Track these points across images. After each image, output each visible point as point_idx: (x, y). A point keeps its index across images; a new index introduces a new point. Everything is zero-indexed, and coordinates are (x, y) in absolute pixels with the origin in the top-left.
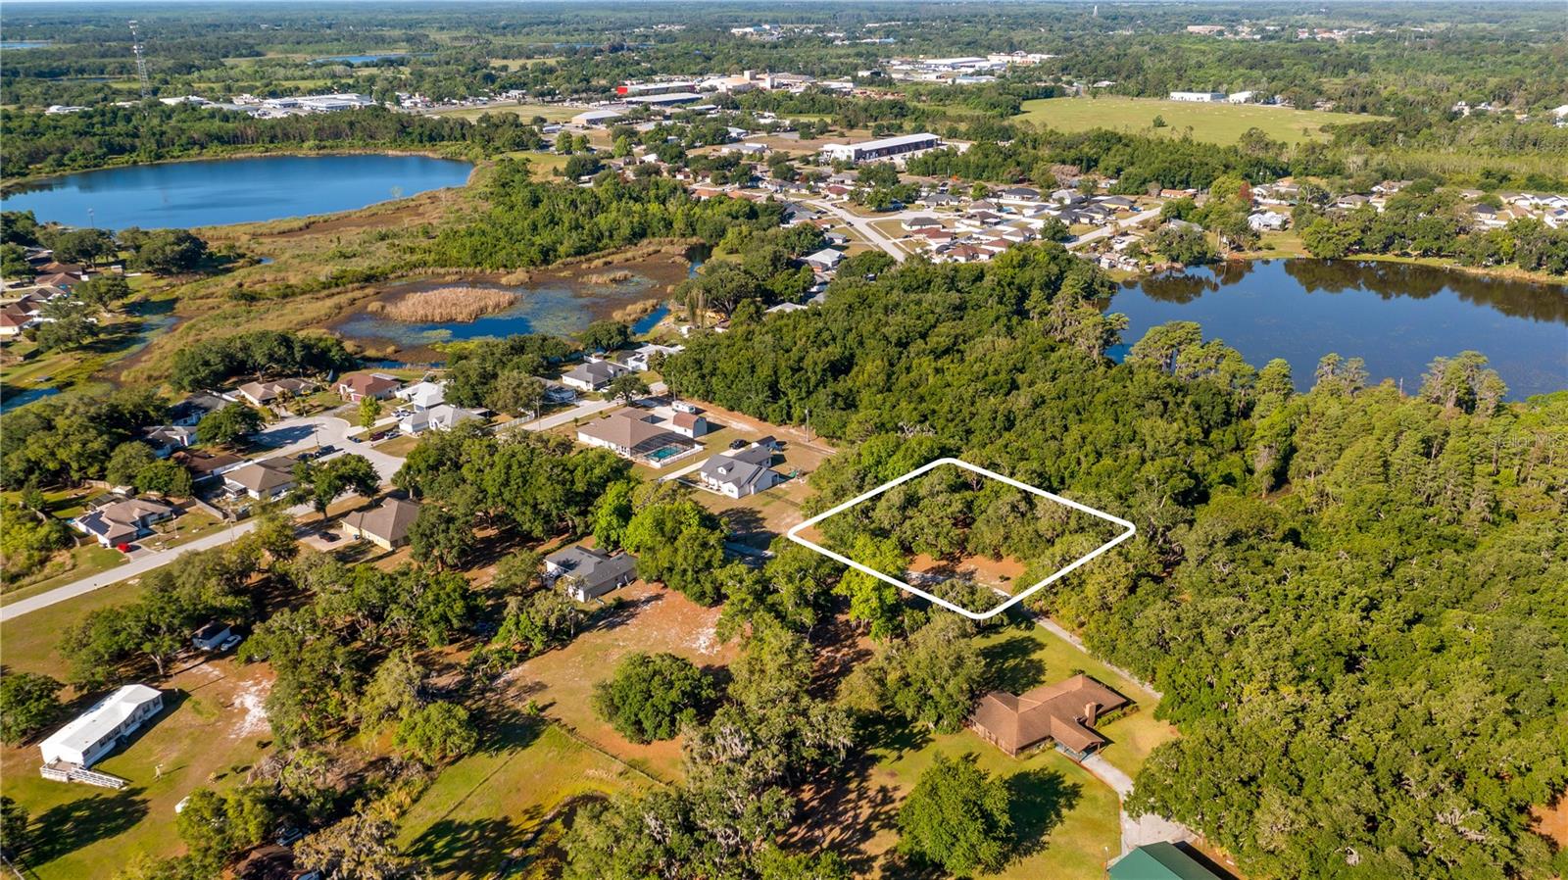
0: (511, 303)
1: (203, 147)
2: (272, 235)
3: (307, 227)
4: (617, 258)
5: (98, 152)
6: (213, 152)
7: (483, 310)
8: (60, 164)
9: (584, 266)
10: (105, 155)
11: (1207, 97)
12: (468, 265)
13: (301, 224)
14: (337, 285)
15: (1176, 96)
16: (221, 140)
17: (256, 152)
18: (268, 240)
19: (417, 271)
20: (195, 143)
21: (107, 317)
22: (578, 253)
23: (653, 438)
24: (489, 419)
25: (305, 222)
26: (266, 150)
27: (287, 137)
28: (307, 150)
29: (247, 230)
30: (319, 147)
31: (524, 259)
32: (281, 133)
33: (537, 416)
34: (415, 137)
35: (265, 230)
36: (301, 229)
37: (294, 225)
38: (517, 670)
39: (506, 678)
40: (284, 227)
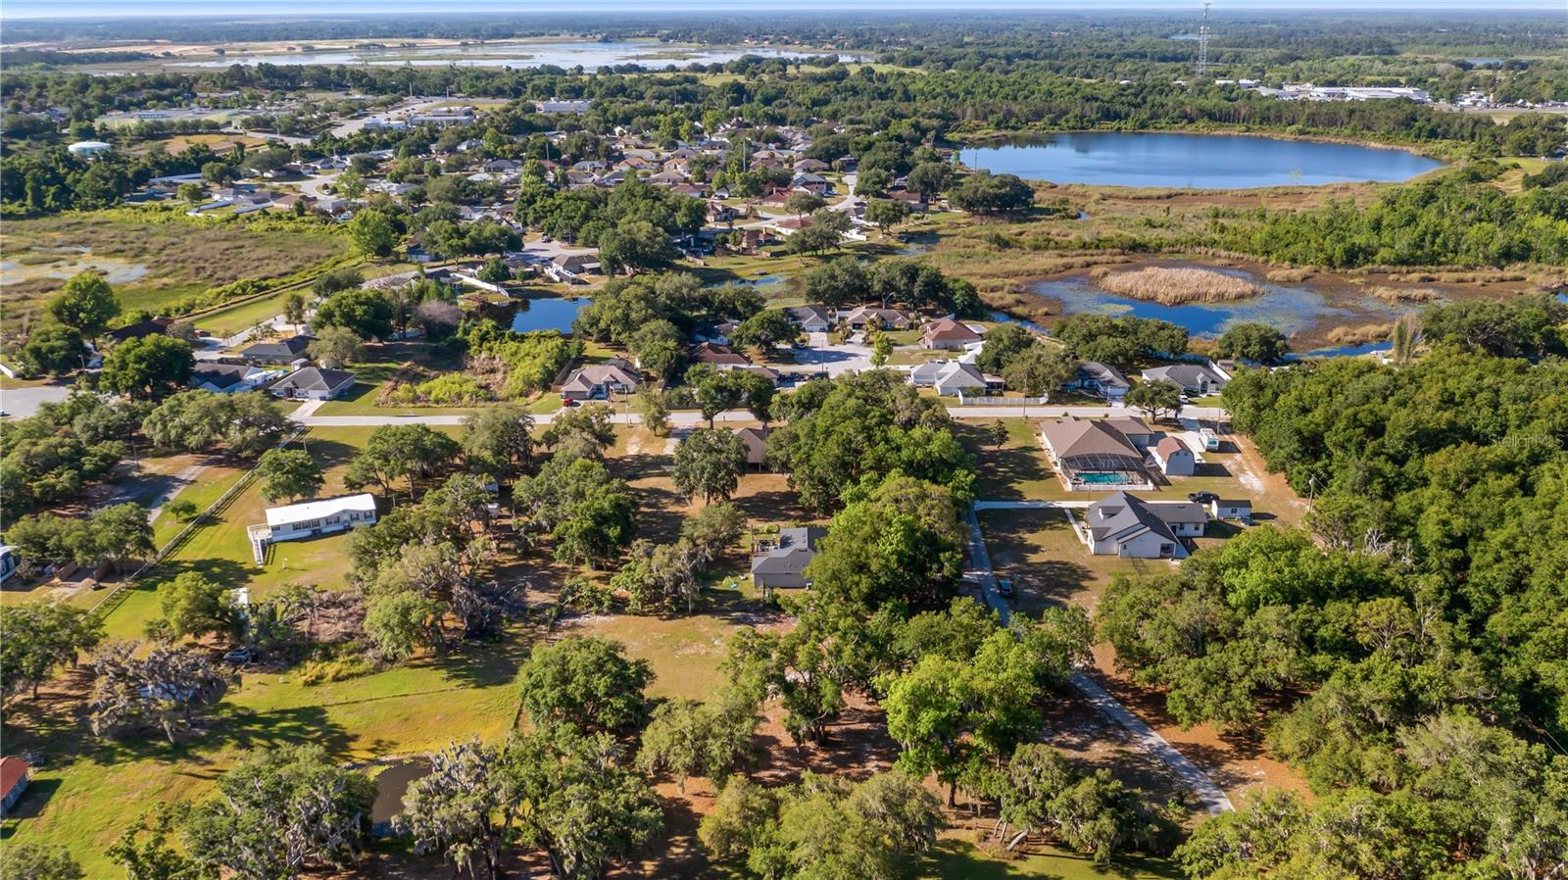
0: (1241, 297)
1: (1191, 121)
2: (1127, 198)
3: (1169, 197)
4: (1445, 276)
5: (1093, 117)
6: (1202, 126)
7: (1196, 297)
8: (1053, 123)
9: (1392, 277)
10: (1099, 119)
12: (1254, 252)
13: (1164, 193)
14: (1097, 247)
16: (1211, 116)
17: (1236, 130)
18: (1121, 205)
19: (1198, 250)
20: (1185, 117)
21: (879, 238)
22: (1401, 261)
23: (1104, 457)
24: (991, 390)
25: (1173, 192)
26: (1249, 129)
27: (1279, 119)
28: (1288, 134)
29: (1107, 191)
30: (1301, 132)
31: (1321, 256)
32: (1274, 115)
33: (1048, 403)
34: (1414, 132)
35: (1124, 194)
36: (1159, 198)
37: (1156, 193)
38: (600, 618)
39: (580, 621)
40: (1143, 194)
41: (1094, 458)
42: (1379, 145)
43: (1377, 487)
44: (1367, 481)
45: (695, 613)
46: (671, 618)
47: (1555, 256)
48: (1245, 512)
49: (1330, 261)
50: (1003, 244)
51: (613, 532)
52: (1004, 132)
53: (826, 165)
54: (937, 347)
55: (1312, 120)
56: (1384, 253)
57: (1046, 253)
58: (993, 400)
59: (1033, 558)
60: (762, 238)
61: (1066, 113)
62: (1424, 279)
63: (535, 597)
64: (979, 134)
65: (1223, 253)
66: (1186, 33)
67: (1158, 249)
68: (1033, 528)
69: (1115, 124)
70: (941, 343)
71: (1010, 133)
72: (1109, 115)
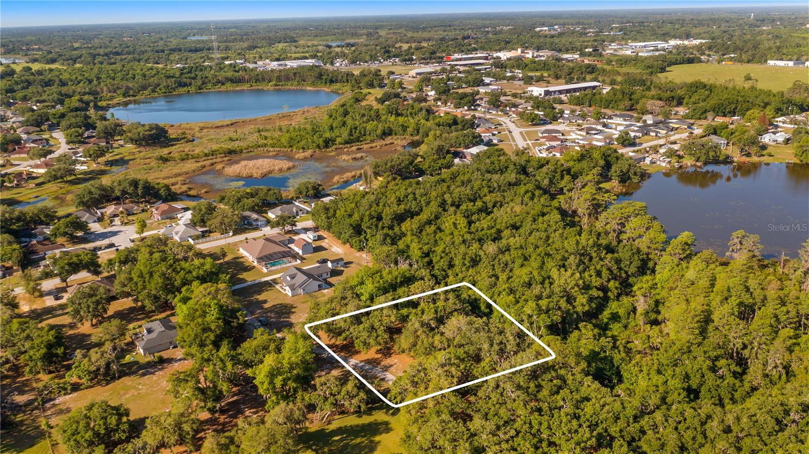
0: (289, 169)
1: (223, 84)
2: (212, 128)
3: (232, 124)
4: (365, 147)
5: (173, 86)
6: (229, 86)
7: (270, 172)
8: (154, 91)
9: (345, 150)
10: (176, 87)
11: (791, 64)
12: (285, 147)
13: (229, 123)
14: (213, 155)
15: (771, 62)
16: (233, 81)
17: (246, 87)
18: (212, 131)
19: (259, 149)
20: (219, 82)
21: (94, 166)
22: (346, 142)
23: (275, 253)
24: (204, 235)
25: (233, 122)
26: (251, 86)
27: (264, 80)
28: (270, 86)
29: (202, 125)
30: (276, 85)
31: (314, 145)
32: (262, 78)
33: (234, 235)
34: (323, 81)
35: (210, 125)
36: (227, 125)
37: (226, 123)
38: (67, 397)
39: (57, 402)
40: (219, 124)
41: (271, 255)
42: (311, 88)
43: (388, 240)
44: (385, 239)
45: (120, 377)
46: (107, 384)
47: (401, 132)
48: (341, 263)
49: (318, 146)
50: (165, 160)
51: (60, 351)
52: (128, 99)
53: (38, 129)
54: (163, 219)
55: (279, 79)
56: (338, 140)
57: (189, 161)
58: (208, 239)
59: (266, 306)
60: (25, 177)
61: (159, 85)
62: (358, 149)
63: (20, 399)
64: (115, 101)
65: (272, 149)
66: (194, 35)
67: (241, 151)
68: (260, 292)
69: (186, 89)
70: (165, 216)
71: (132, 98)
72: (182, 85)
